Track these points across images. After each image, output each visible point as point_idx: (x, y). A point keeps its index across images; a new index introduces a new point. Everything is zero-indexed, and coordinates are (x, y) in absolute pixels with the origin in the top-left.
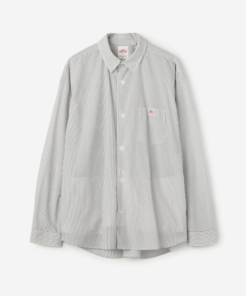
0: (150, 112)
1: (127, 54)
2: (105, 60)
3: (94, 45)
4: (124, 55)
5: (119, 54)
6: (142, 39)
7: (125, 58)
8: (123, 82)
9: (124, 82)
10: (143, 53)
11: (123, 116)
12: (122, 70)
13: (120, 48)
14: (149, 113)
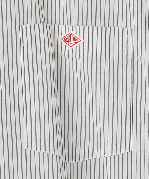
0: (67, 39)
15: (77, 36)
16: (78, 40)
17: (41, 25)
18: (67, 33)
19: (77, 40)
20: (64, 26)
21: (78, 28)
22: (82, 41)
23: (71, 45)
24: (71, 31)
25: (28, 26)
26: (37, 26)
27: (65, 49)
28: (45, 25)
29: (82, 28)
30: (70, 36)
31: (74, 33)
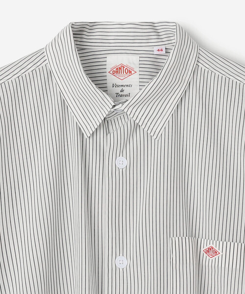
0: (208, 251)
1: (134, 79)
2: (69, 101)
3: (37, 52)
4: (125, 82)
5: (111, 79)
6: (186, 36)
7: (127, 90)
8: (122, 162)
9: (126, 162)
10: (187, 77)
11: (122, 262)
12: (119, 127)
13: (112, 61)
14: (205, 257)
15: (217, 249)
16: (218, 253)
17: (187, 238)
18: (209, 246)
19: (216, 253)
20: (206, 240)
21: (218, 242)
22: (221, 254)
23: (211, 256)
24: (211, 245)
25: (177, 239)
26: (184, 238)
27: (206, 259)
28: (190, 238)
29: (221, 243)
30: (210, 249)
31: (214, 247)
